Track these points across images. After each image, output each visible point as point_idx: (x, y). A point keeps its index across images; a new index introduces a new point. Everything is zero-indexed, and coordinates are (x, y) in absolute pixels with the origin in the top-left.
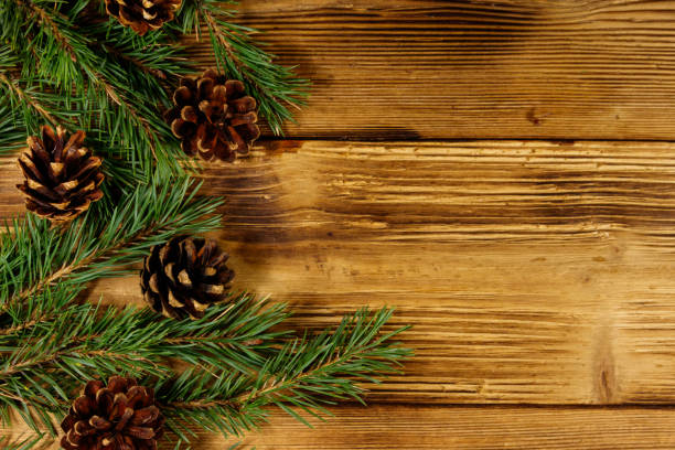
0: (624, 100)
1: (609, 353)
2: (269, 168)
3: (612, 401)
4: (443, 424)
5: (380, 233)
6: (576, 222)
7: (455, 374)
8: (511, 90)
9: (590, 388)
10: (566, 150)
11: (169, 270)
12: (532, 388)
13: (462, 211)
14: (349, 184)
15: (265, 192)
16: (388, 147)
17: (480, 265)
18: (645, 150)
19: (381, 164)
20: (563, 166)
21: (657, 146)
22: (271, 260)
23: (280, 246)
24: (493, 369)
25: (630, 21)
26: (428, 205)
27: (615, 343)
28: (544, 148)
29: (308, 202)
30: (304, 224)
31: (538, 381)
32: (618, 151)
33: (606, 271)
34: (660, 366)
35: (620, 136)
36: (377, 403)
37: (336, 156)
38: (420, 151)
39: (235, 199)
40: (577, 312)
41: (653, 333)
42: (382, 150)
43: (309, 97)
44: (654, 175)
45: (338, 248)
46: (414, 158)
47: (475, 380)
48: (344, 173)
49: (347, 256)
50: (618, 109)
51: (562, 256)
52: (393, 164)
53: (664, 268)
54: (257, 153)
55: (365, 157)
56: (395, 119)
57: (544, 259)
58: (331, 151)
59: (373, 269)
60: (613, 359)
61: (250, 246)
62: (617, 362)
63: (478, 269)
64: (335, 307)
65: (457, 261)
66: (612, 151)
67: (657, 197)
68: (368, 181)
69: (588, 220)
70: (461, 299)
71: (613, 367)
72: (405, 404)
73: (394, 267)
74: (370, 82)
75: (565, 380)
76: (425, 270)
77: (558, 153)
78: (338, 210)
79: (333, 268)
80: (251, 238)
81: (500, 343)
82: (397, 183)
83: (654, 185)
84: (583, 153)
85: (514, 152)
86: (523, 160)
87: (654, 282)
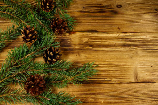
0: (135, 26)
1: (137, 72)
2: (69, 37)
3: (138, 82)
4: (105, 87)
5: (91, 49)
6: (128, 47)
7: (107, 77)
8: (115, 24)
9: (134, 79)
10: (125, 34)
11: (48, 52)
12: (122, 79)
13: (107, 45)
14: (85, 40)
15: (68, 41)
16: (92, 33)
17: (111, 55)
18: (140, 34)
19: (91, 36)
20: (125, 37)
21: (142, 34)
22: (70, 54)
23: (71, 51)
24: (114, 76)
25: (134, 13)
26: (100, 44)
27: (138, 70)
28: (121, 34)
29: (77, 43)
30: (76, 47)
31: (123, 78)
32: (135, 34)
33: (135, 56)
34: (147, 74)
35: (135, 32)
36: (91, 83)
37: (82, 35)
38: (98, 34)
39: (63, 43)
40: (130, 64)
41: (145, 68)
42: (91, 34)
43: (77, 25)
44: (142, 39)
45: (83, 52)
46: (97, 35)
47: (111, 78)
48: (84, 38)
49: (85, 54)
50: (134, 27)
51: (126, 53)
52: (93, 36)
53: (146, 55)
54: (67, 34)
55: (88, 35)
56: (93, 29)
57: (123, 54)
58: (81, 34)
59: (90, 56)
60: (137, 73)
61: (65, 51)
62: (138, 74)
63: (110, 56)
64: (82, 63)
65: (106, 54)
66: (134, 34)
67: (143, 42)
68: (89, 39)
69: (131, 46)
70: (108, 62)
71: (138, 75)
72: (97, 83)
73: (94, 56)
74: (88, 22)
75: (129, 78)
76: (100, 56)
77: (124, 35)
78: (83, 45)
79: (82, 56)
80: (66, 50)
81: (115, 70)
82: (94, 40)
83: (142, 40)
84: (128, 35)
85: (116, 34)
86: (118, 36)
87: (144, 58)
